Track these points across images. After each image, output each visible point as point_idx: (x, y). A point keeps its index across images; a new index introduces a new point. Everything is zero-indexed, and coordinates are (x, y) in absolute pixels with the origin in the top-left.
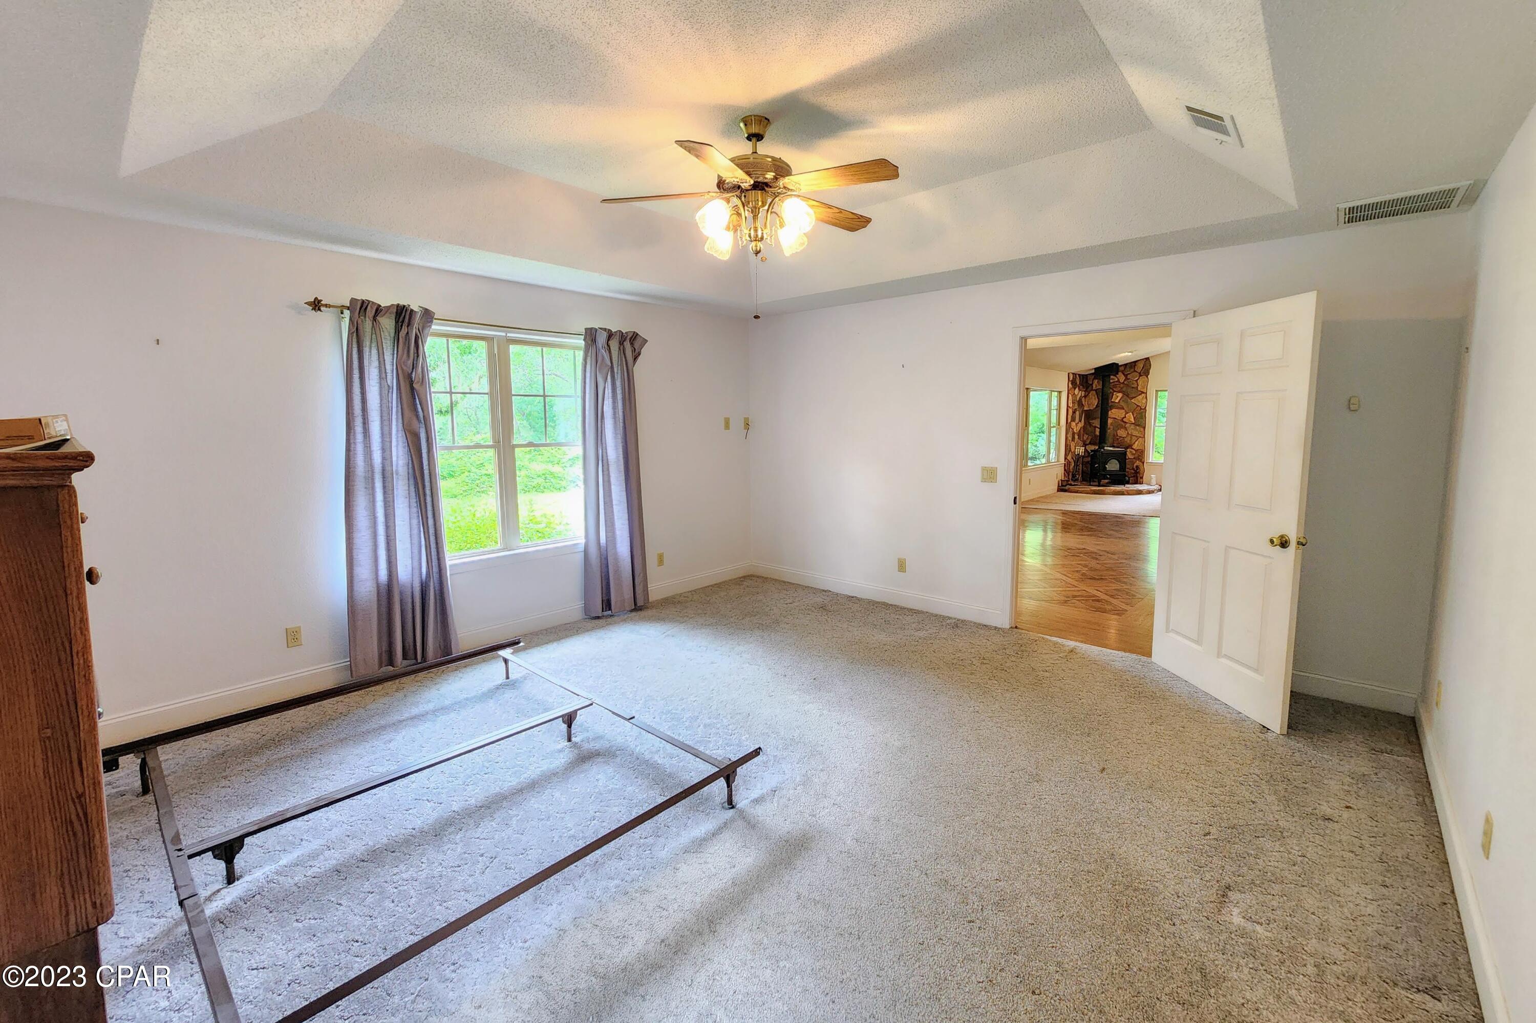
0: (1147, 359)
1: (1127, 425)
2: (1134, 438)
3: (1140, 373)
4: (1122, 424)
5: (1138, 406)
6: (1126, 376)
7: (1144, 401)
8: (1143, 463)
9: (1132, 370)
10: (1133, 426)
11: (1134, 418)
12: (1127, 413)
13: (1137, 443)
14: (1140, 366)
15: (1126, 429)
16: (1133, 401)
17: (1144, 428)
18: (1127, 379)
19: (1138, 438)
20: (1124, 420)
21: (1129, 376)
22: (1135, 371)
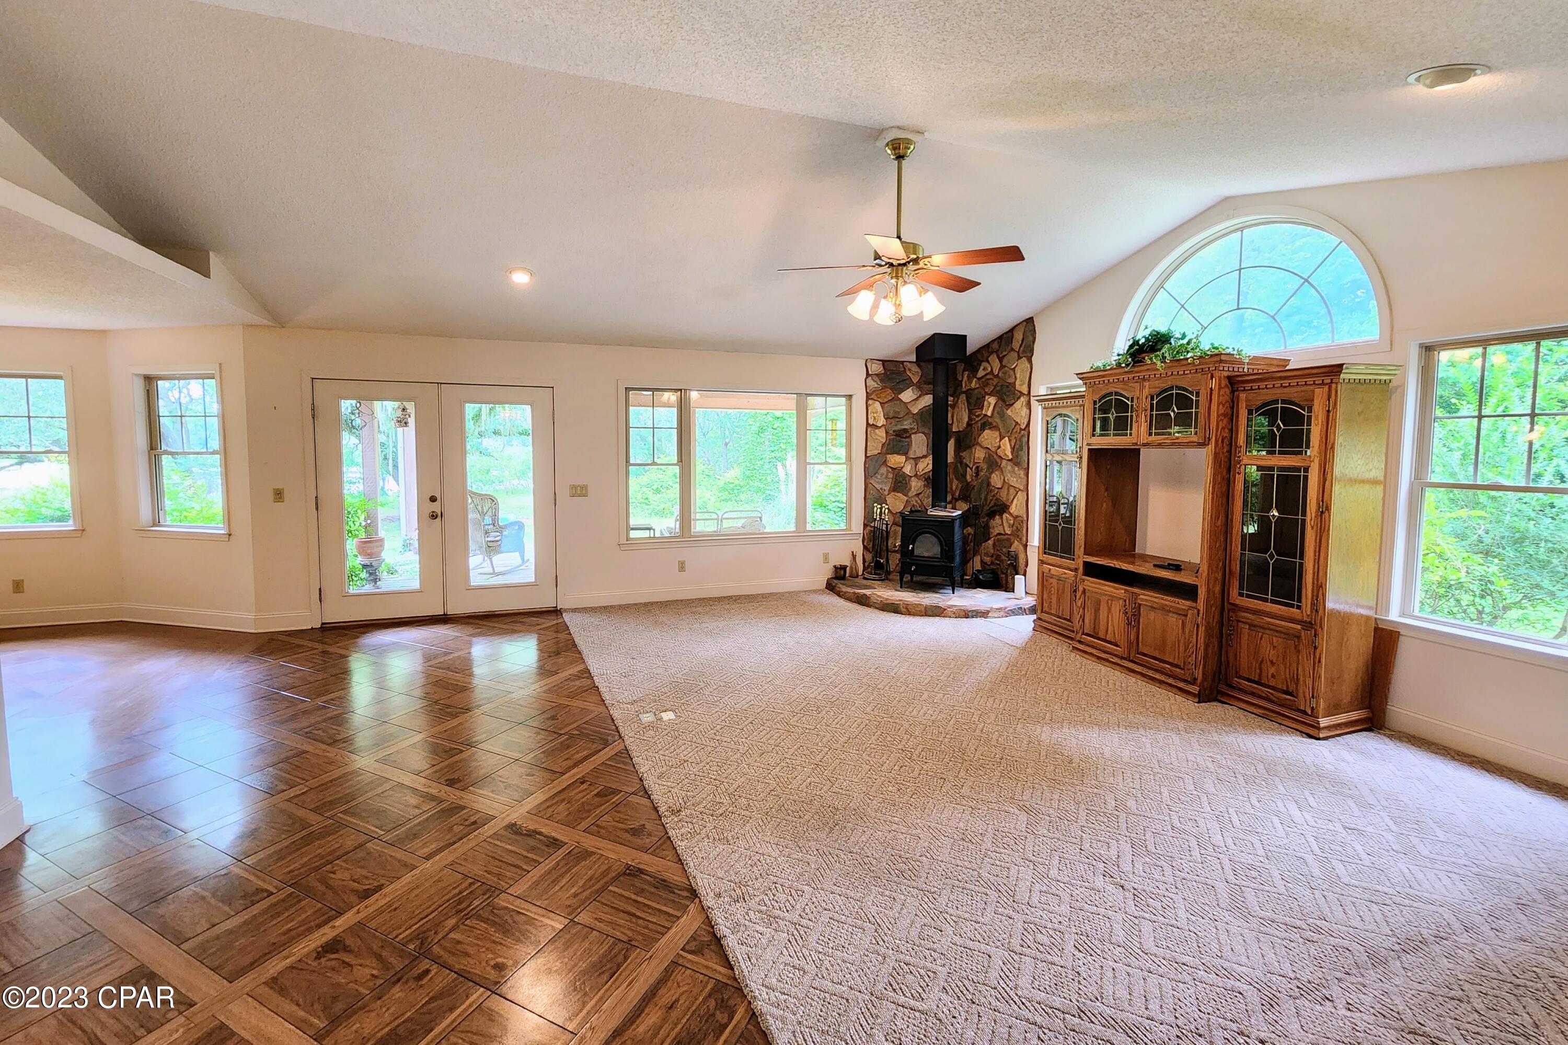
8: (1025, 546)
9: (1009, 348)
11: (1012, 449)
12: (1002, 438)
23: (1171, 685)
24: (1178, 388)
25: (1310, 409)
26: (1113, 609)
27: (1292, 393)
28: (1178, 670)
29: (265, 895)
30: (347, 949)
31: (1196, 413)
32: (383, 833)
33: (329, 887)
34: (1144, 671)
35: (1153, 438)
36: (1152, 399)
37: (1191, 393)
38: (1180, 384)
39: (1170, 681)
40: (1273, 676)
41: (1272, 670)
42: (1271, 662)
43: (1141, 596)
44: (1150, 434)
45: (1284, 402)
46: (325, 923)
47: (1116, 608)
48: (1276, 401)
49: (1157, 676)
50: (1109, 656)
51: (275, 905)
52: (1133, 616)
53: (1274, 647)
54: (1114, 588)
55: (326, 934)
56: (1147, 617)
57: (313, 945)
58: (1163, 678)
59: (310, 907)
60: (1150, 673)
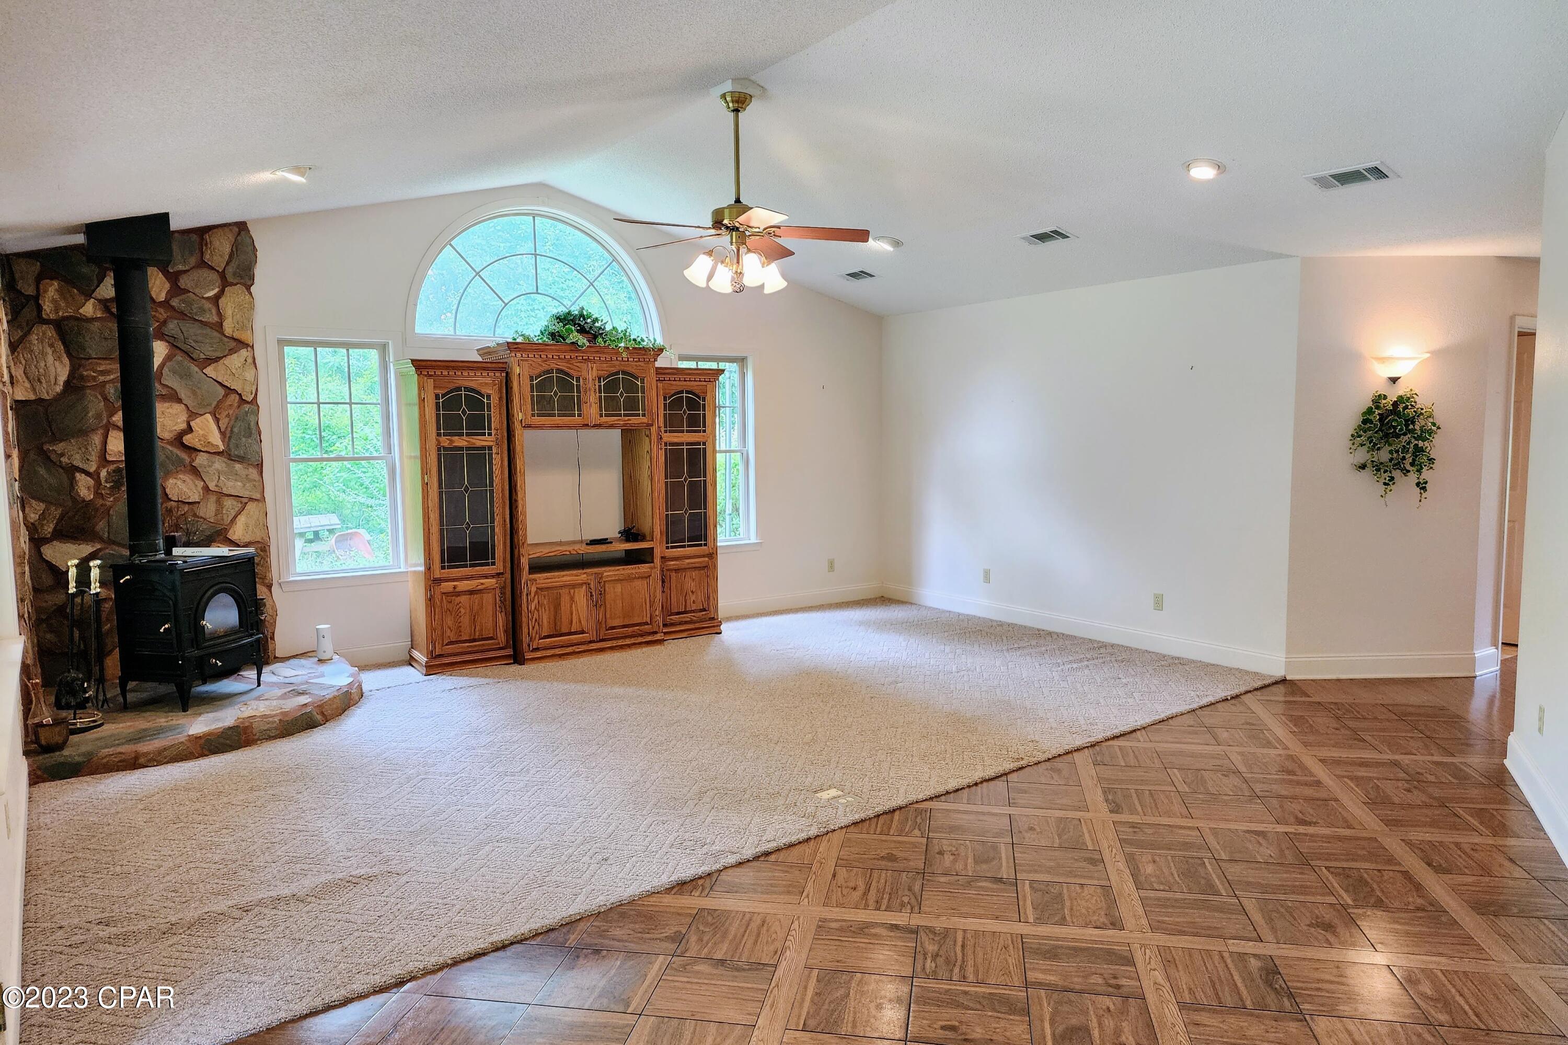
0: (242, 227)
1: (201, 460)
2: (228, 503)
3: (223, 275)
4: (185, 450)
5: (229, 390)
6: (173, 278)
7: (249, 375)
8: (270, 587)
10: (219, 464)
11: (223, 434)
12: (191, 415)
13: (242, 519)
14: (221, 247)
15: (195, 472)
16: (209, 371)
17: (260, 466)
18: (176, 290)
19: (243, 502)
20: (187, 439)
21: (184, 282)
22: (203, 264)
23: (640, 643)
24: (624, 373)
25: (704, 400)
26: (576, 598)
27: (693, 386)
28: (646, 626)
29: (1331, 869)
30: (1297, 818)
31: (643, 397)
32: (1205, 860)
33: (1282, 851)
34: (614, 643)
35: (604, 419)
36: (600, 382)
37: (637, 378)
38: (626, 369)
39: (640, 640)
40: (694, 602)
41: (693, 598)
42: (692, 592)
43: (605, 574)
44: (601, 416)
45: (687, 392)
46: (1299, 834)
47: (581, 596)
48: (682, 392)
49: (628, 641)
50: (573, 648)
51: (1327, 860)
52: (598, 600)
53: (693, 580)
54: (572, 575)
55: (1301, 829)
56: (615, 592)
57: (1316, 828)
58: (633, 641)
59: (1305, 847)
60: (620, 642)
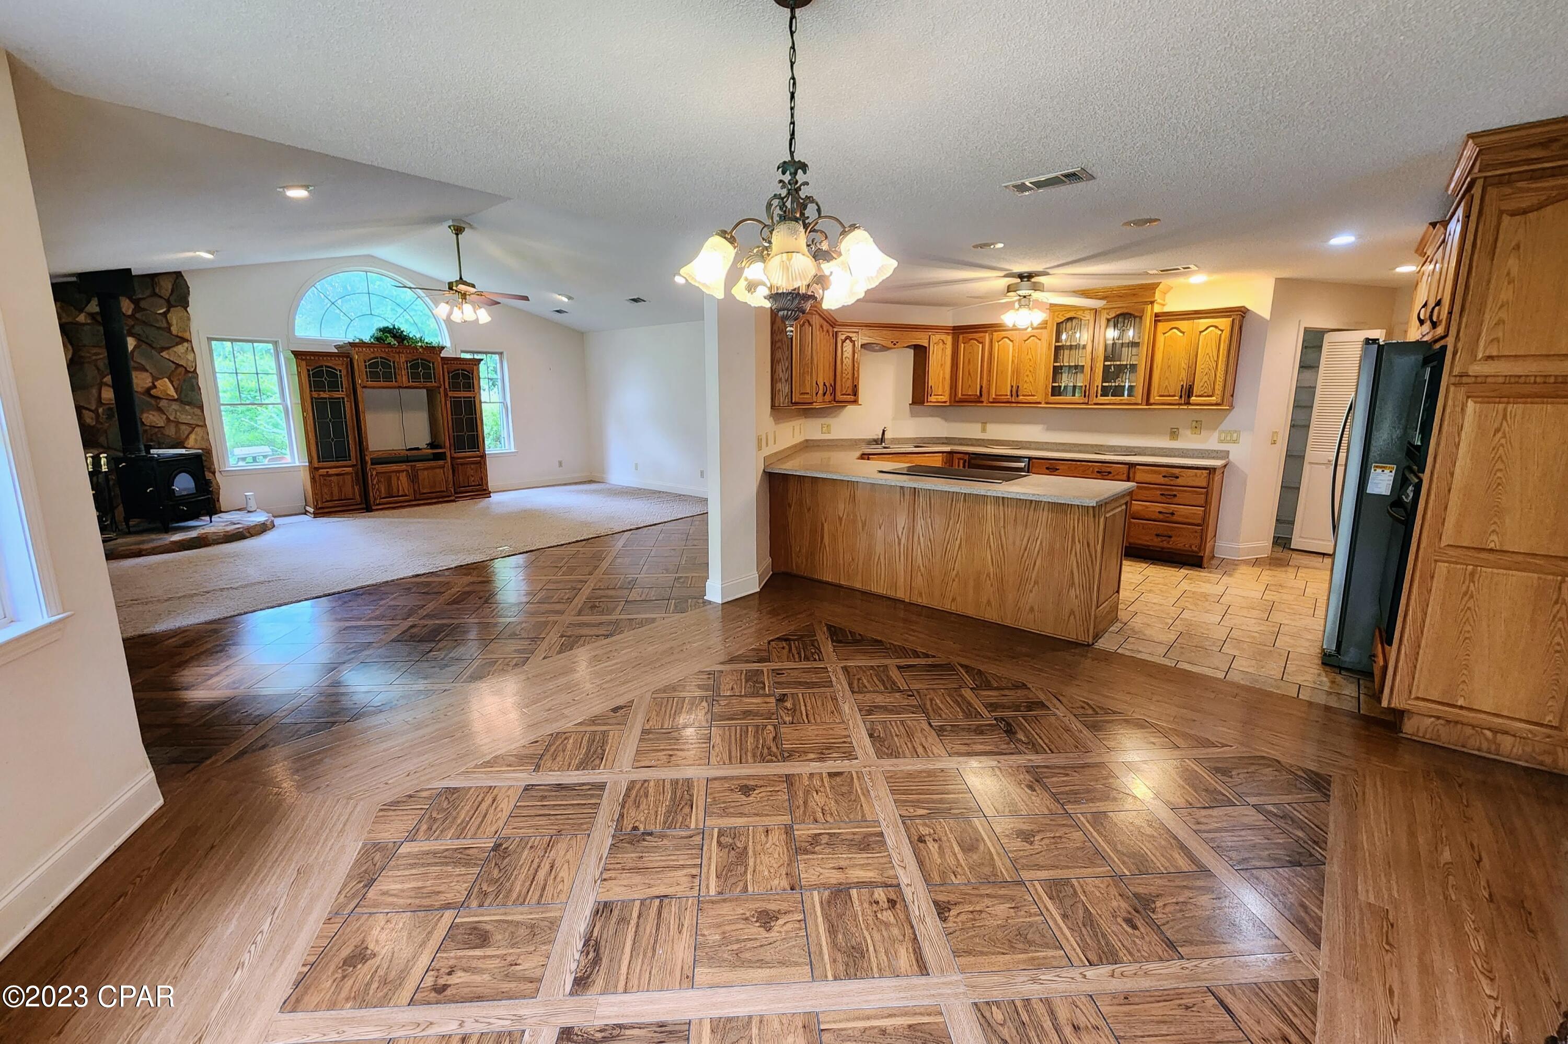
0: (178, 274)
1: (163, 404)
2: (183, 427)
3: (168, 301)
4: (152, 398)
5: (178, 365)
6: (136, 302)
7: (190, 357)
8: (214, 473)
9: (148, 292)
10: (175, 406)
11: (176, 390)
12: (155, 379)
13: (192, 437)
14: (166, 285)
15: (160, 410)
16: (164, 354)
17: (201, 408)
18: (138, 308)
19: (193, 427)
20: (153, 392)
21: (143, 304)
22: (154, 294)
23: (441, 502)
24: (421, 359)
25: (472, 375)
26: (401, 478)
27: (465, 367)
28: (444, 493)
31: (435, 372)
34: (425, 501)
35: (413, 384)
36: (407, 364)
37: (430, 363)
38: (422, 357)
39: (441, 500)
40: (473, 481)
41: (473, 479)
42: (471, 476)
43: (418, 466)
44: (411, 382)
45: (461, 370)
47: (404, 477)
48: (458, 370)
49: (434, 501)
50: (401, 504)
52: (414, 479)
53: (472, 469)
54: (398, 466)
56: (424, 475)
60: (429, 501)
